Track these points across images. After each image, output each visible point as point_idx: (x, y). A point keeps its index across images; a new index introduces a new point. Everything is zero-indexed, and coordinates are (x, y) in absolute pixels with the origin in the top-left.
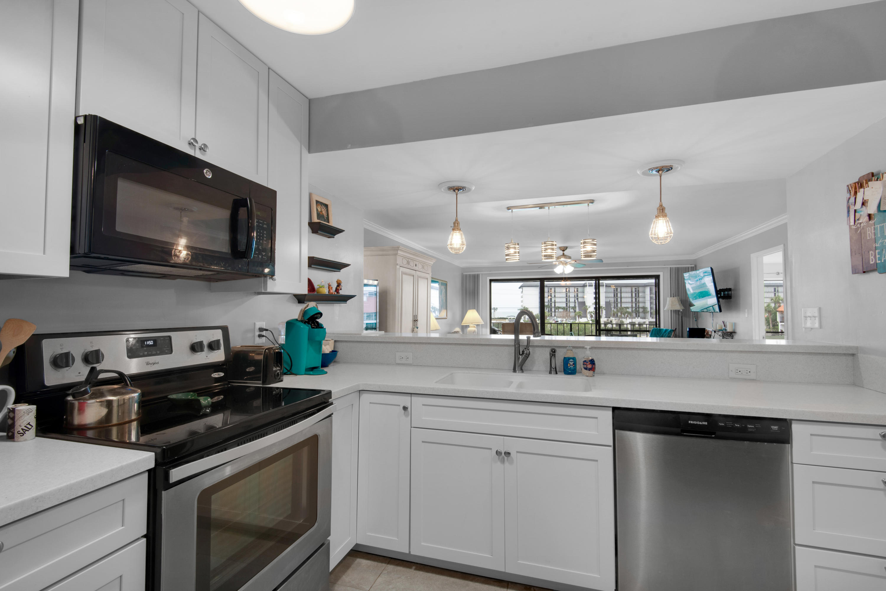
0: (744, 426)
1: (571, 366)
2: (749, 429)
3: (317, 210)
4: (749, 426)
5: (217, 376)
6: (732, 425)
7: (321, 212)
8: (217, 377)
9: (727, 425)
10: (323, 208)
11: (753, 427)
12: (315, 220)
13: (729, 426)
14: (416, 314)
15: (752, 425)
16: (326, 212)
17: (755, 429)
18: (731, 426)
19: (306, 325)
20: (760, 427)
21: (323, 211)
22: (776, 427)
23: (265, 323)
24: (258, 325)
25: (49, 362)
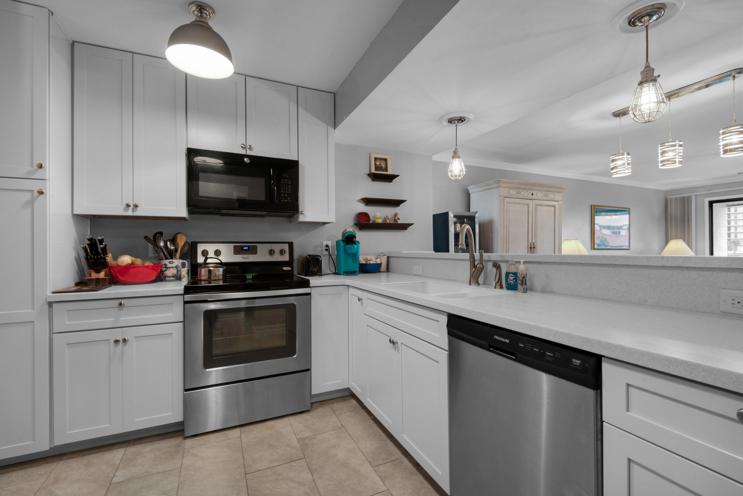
0: (542, 351)
1: (511, 281)
2: (546, 357)
3: (375, 164)
4: (548, 354)
5: (286, 269)
6: (531, 348)
7: (379, 165)
9: (527, 347)
10: (382, 162)
11: (552, 355)
12: (373, 171)
13: (528, 349)
14: (533, 241)
15: (551, 353)
16: (385, 164)
17: (553, 359)
18: (529, 349)
19: (343, 243)
20: (560, 357)
21: (382, 164)
22: (578, 362)
23: (330, 242)
24: (325, 243)
25: (200, 253)
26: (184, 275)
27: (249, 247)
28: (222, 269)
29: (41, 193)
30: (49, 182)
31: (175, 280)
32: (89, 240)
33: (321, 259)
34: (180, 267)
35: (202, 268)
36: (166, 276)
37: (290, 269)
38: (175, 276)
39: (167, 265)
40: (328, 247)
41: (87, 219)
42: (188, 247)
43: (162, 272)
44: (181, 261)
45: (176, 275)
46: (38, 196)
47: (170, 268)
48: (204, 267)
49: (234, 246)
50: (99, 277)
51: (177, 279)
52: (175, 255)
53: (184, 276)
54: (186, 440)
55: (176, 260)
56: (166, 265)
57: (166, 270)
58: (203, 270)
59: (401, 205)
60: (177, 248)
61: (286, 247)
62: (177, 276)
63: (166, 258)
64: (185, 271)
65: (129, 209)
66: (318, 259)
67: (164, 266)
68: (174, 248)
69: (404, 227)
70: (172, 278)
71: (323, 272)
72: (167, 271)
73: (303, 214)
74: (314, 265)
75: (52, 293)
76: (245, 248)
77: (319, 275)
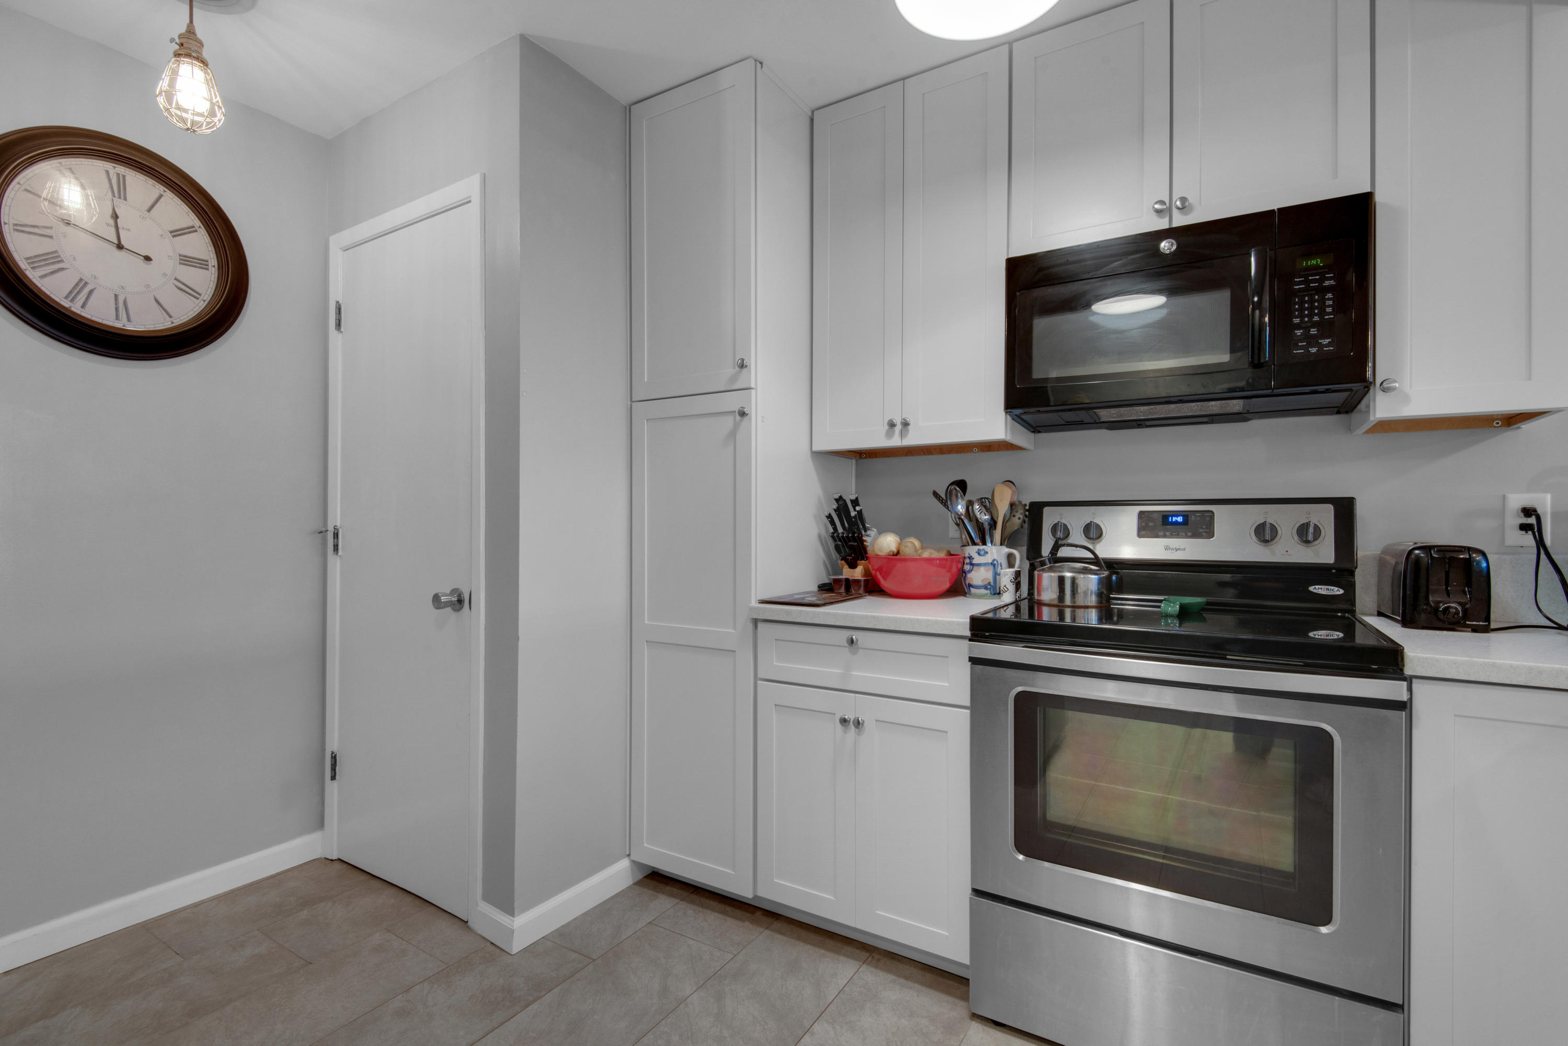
5: (1320, 592)
8: (1324, 593)
23: (1548, 497)
24: (1517, 500)
25: (1048, 532)
26: (1005, 586)
27: (1185, 515)
28: (1096, 577)
29: (743, 414)
30: (756, 391)
31: (990, 595)
32: (837, 500)
33: (1484, 565)
34: (1001, 566)
35: (1043, 570)
36: (970, 586)
37: (1341, 592)
38: (989, 587)
39: (974, 558)
40: (1534, 517)
41: (850, 459)
42: (1021, 517)
43: (963, 573)
44: (1006, 550)
45: (992, 584)
46: (741, 421)
47: (979, 565)
48: (1051, 569)
49: (1141, 514)
50: (854, 577)
51: (995, 594)
52: (992, 536)
53: (1005, 588)
54: (973, 1022)
55: (994, 547)
56: (970, 558)
57: (970, 571)
58: (1046, 575)
60: (996, 519)
61: (1325, 517)
62: (994, 587)
63: (974, 544)
64: (1008, 576)
65: (894, 431)
66: (1468, 562)
67: (967, 561)
68: (987, 517)
70: (983, 591)
71: (1497, 616)
72: (973, 572)
73: (1394, 389)
74: (1447, 585)
75: (759, 603)
76: (1174, 519)
77: (1475, 630)
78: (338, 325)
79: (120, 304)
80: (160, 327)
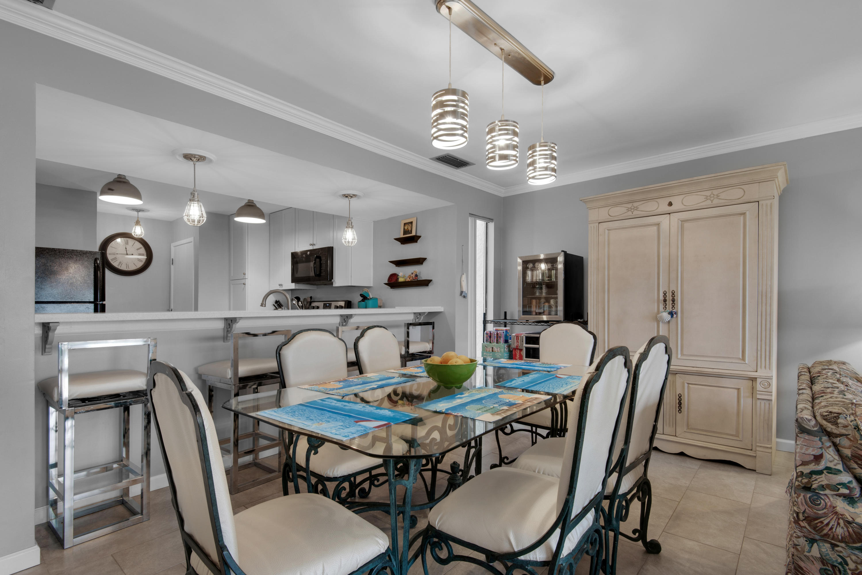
3: (404, 229)
10: (409, 225)
12: (402, 235)
14: (673, 288)
16: (411, 227)
29: (244, 284)
30: (248, 279)
59: (424, 263)
69: (426, 283)
73: (336, 280)
78: (172, 264)
79: (127, 265)
80: (134, 269)
